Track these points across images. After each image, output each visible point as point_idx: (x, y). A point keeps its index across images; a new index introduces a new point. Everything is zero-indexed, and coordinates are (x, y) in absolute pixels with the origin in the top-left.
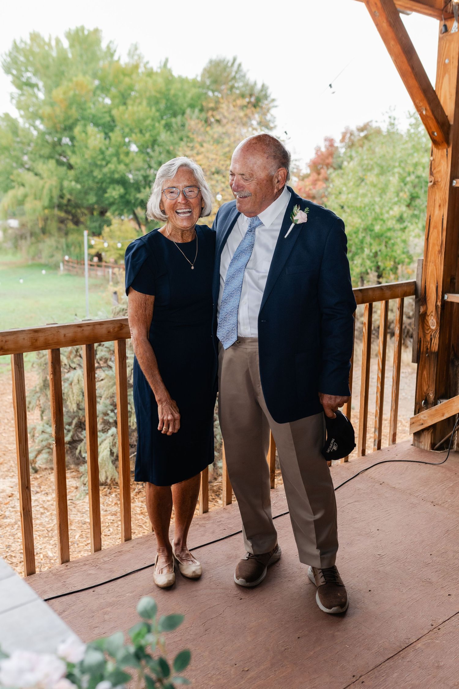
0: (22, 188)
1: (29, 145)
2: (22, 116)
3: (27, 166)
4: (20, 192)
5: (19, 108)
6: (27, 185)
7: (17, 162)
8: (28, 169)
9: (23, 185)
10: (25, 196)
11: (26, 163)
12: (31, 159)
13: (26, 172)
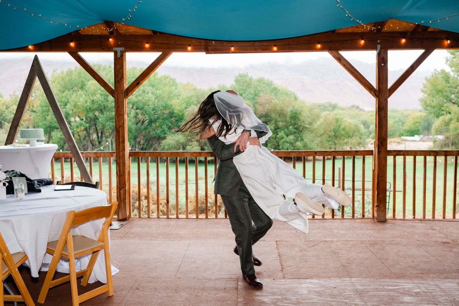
0: (449, 115)
1: (456, 88)
2: (453, 71)
3: (453, 101)
4: (447, 117)
5: (451, 67)
6: (452, 113)
7: (446, 99)
8: (454, 103)
9: (450, 113)
10: (451, 120)
11: (453, 100)
12: (456, 97)
13: (452, 104)
